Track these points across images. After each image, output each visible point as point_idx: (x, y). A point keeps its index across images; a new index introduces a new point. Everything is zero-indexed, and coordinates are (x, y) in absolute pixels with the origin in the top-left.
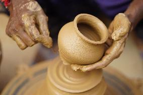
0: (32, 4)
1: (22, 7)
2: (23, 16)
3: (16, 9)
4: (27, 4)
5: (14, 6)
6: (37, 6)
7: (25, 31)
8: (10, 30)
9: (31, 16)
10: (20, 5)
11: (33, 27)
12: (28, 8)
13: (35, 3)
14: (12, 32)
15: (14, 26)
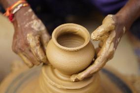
0: (36, 23)
1: (26, 26)
2: (28, 35)
3: (21, 27)
4: (32, 22)
5: (18, 22)
6: (41, 25)
7: (30, 51)
8: (16, 48)
9: (36, 36)
10: (24, 23)
11: (38, 47)
12: (32, 27)
13: (39, 22)
14: (19, 51)
15: (19, 45)
